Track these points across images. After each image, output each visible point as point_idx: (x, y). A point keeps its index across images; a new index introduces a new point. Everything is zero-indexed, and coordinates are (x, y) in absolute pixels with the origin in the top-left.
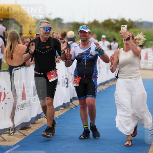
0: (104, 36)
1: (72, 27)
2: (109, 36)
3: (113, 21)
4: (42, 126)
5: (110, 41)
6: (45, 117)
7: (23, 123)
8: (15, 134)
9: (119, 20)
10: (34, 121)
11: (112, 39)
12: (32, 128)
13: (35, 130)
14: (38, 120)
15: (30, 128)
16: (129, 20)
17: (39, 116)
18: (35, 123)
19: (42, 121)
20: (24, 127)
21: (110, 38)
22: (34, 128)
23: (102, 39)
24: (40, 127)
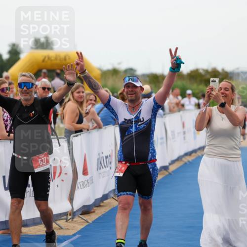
0: (189, 92)
1: (147, 79)
2: (197, 91)
3: (201, 71)
4: (110, 209)
5: (198, 98)
6: (113, 198)
7: (84, 206)
8: (75, 219)
9: (210, 69)
10: (98, 203)
11: (200, 95)
12: (96, 212)
13: (100, 215)
14: (105, 202)
15: (94, 212)
16: (223, 70)
17: (105, 197)
18: (100, 206)
19: (109, 203)
20: (86, 210)
21: (198, 93)
22: (99, 213)
23: (187, 96)
24: (107, 211)
